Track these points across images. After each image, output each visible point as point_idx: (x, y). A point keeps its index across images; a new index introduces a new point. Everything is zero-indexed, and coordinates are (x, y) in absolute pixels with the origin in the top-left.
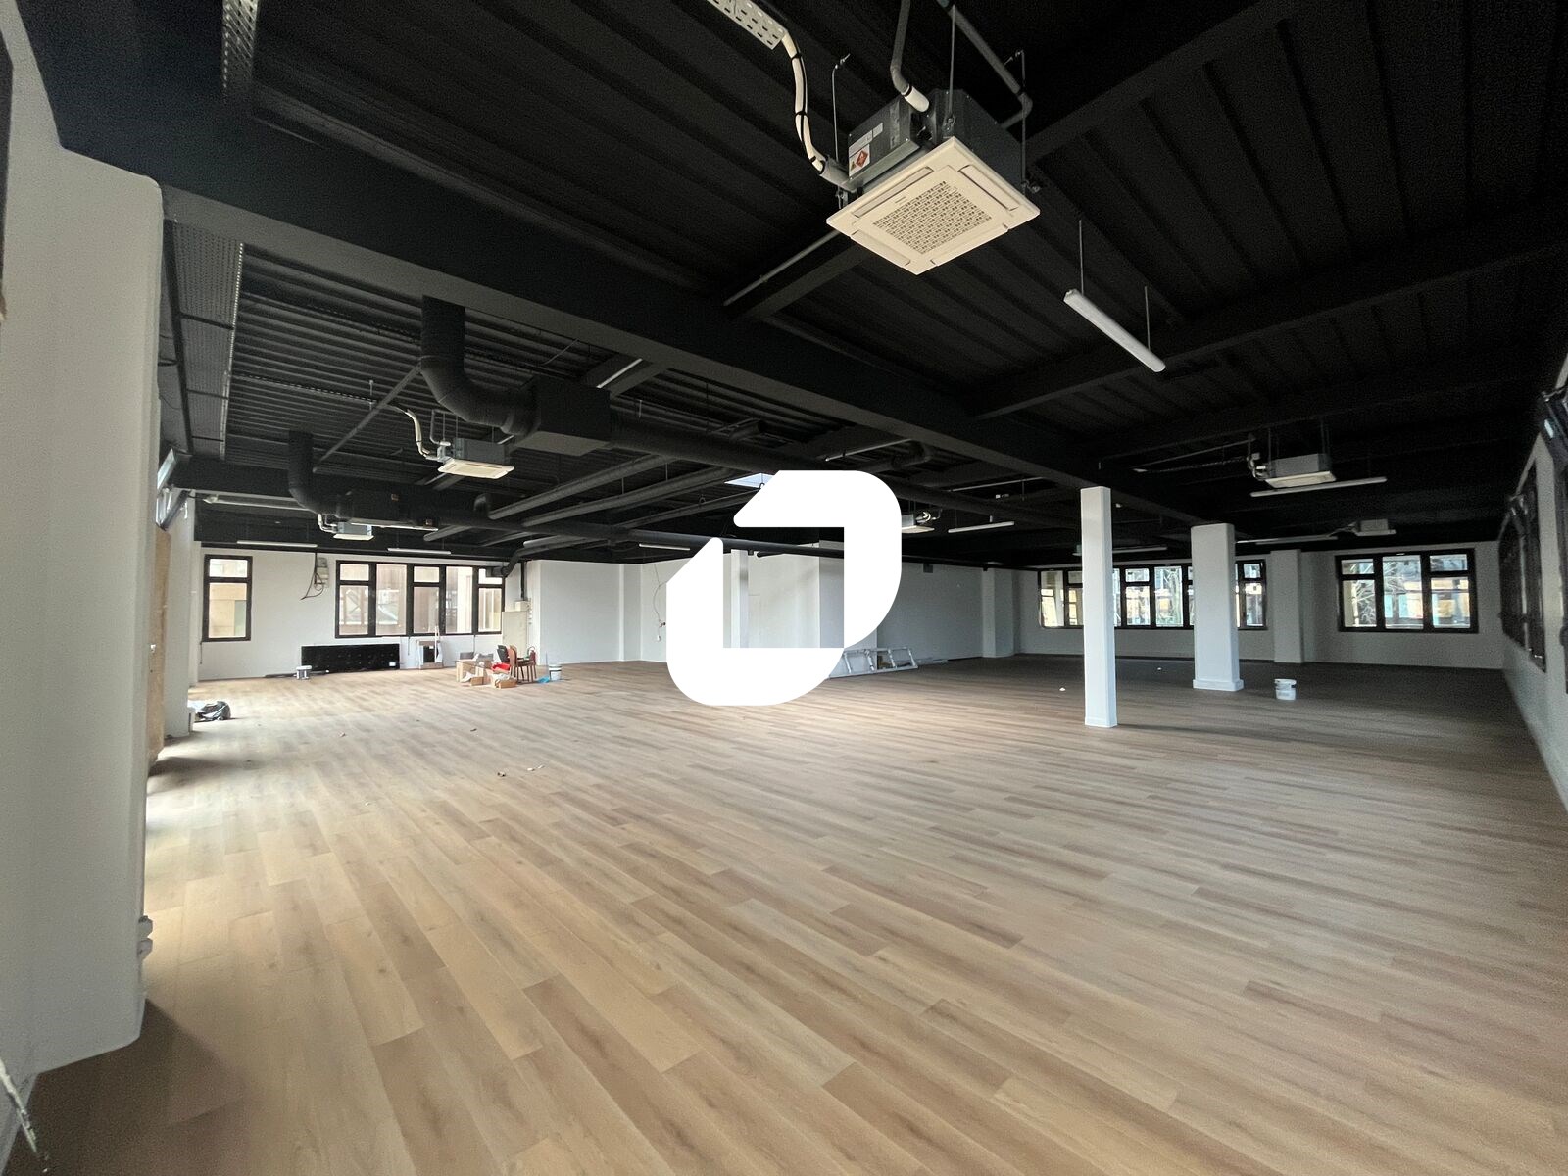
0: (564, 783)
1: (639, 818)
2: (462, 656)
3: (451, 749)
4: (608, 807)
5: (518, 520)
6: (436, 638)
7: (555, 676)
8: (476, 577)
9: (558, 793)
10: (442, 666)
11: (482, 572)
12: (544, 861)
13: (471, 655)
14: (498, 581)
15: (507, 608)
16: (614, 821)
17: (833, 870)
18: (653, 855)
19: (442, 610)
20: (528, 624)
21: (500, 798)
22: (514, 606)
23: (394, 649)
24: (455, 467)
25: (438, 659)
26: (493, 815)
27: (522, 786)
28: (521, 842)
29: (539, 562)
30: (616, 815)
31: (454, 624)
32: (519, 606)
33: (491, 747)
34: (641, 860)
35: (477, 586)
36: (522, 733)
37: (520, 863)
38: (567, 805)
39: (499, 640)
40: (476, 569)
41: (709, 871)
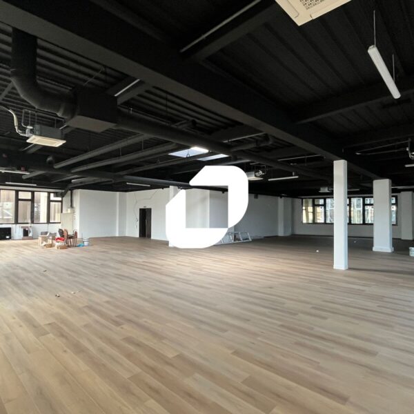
0: (90, 301)
1: (129, 321)
2: (42, 234)
3: (32, 281)
4: (113, 315)
5: (68, 169)
6: (29, 225)
7: (86, 243)
8: (49, 197)
9: (87, 306)
10: (32, 238)
11: (52, 195)
12: (79, 349)
13: (46, 233)
14: (59, 199)
15: (63, 212)
16: (117, 324)
17: (237, 353)
18: (138, 345)
19: (32, 212)
20: (73, 219)
21: (56, 310)
22: (67, 210)
23: (9, 230)
24: (35, 140)
25: (30, 235)
26: (52, 320)
27: (68, 302)
28: (67, 338)
29: (80, 190)
30: (118, 319)
31: (38, 218)
32: (69, 211)
33: (53, 281)
34: (132, 348)
35: (49, 201)
36: (70, 273)
37: (65, 351)
38: (92, 314)
39: (59, 226)
40: (49, 193)
41: (170, 355)
